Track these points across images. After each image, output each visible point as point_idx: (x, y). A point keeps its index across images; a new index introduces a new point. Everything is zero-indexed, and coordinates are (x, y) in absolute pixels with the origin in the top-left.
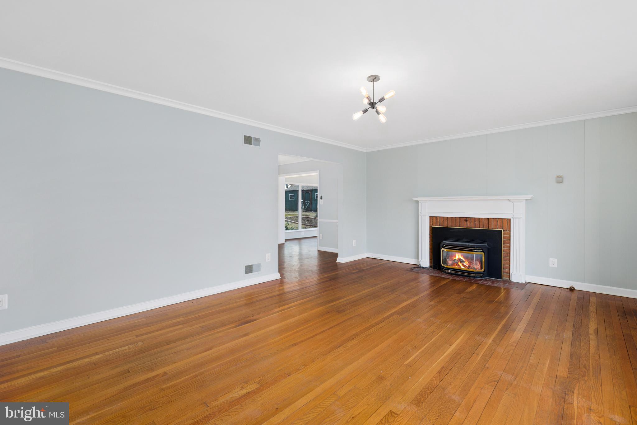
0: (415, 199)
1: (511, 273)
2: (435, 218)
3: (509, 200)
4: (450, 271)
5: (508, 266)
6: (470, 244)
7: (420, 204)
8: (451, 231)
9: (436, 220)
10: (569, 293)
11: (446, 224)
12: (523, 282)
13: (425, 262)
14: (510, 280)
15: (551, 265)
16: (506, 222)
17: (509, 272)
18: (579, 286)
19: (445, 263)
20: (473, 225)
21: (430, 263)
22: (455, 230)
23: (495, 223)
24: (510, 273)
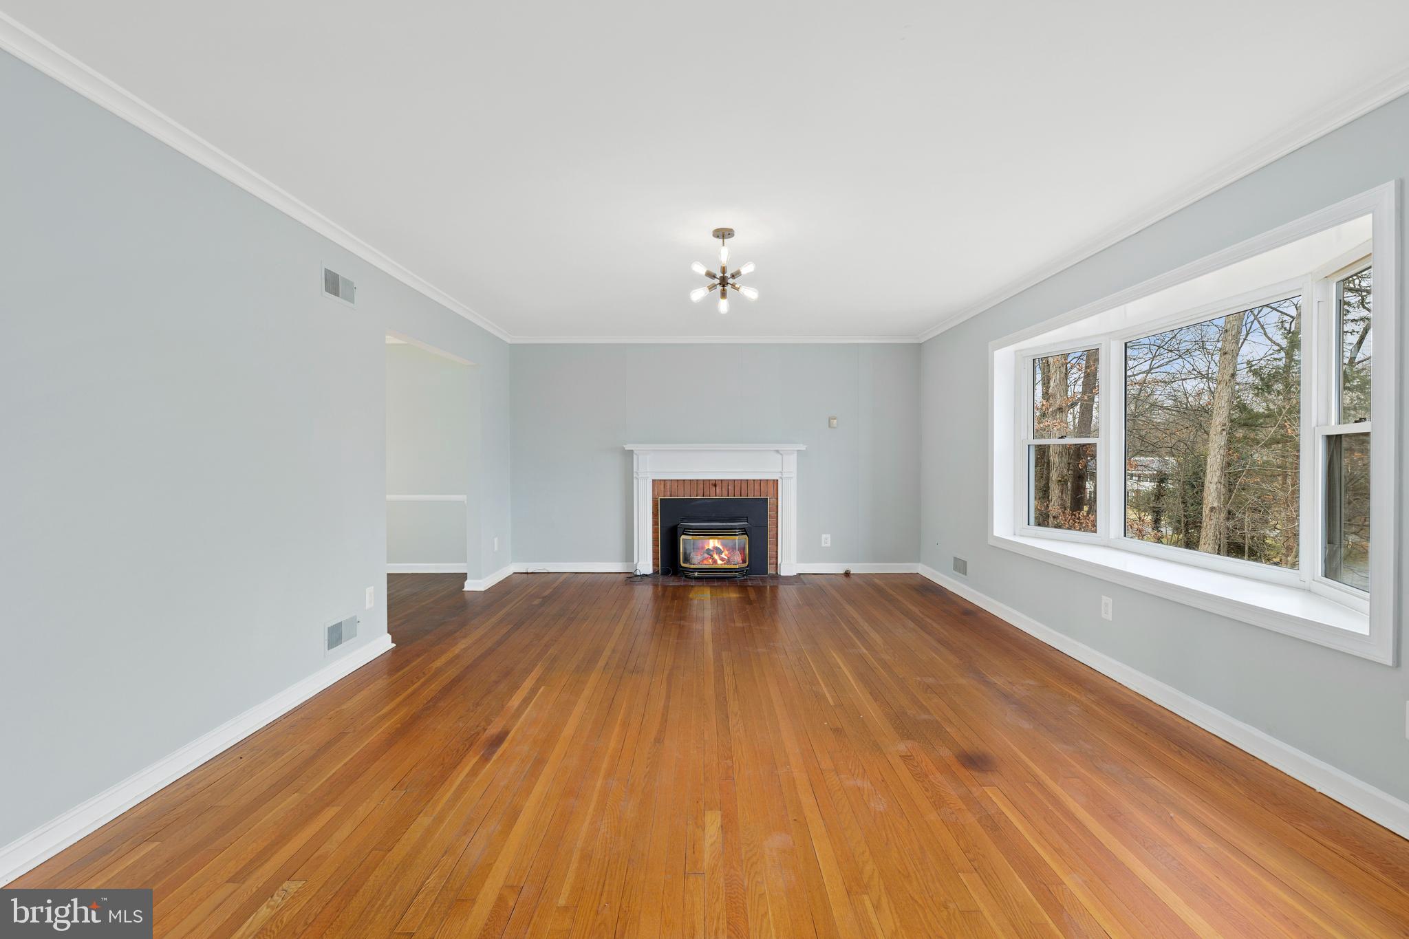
0: (628, 447)
1: (779, 563)
2: (662, 483)
3: (777, 451)
4: (696, 574)
5: (775, 553)
6: (724, 524)
7: (635, 457)
8: (693, 504)
9: (664, 487)
10: (843, 580)
11: (681, 492)
12: (794, 573)
13: (645, 564)
14: (777, 574)
15: (823, 545)
16: (771, 484)
17: (775, 563)
18: (856, 569)
19: (687, 560)
20: (725, 492)
21: (655, 564)
22: (698, 502)
23: (757, 487)
24: (777, 564)
